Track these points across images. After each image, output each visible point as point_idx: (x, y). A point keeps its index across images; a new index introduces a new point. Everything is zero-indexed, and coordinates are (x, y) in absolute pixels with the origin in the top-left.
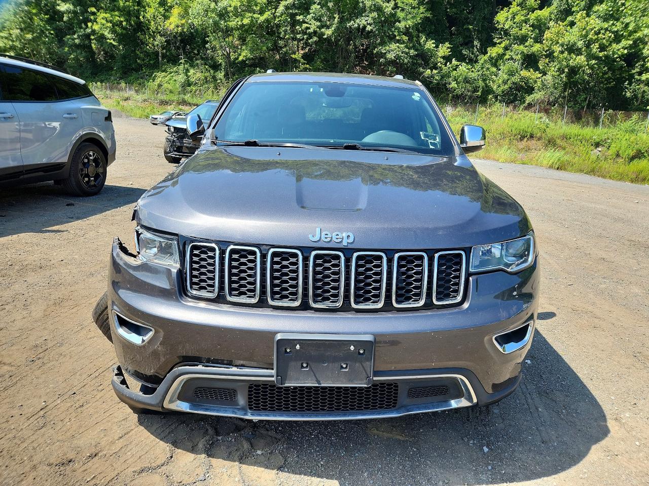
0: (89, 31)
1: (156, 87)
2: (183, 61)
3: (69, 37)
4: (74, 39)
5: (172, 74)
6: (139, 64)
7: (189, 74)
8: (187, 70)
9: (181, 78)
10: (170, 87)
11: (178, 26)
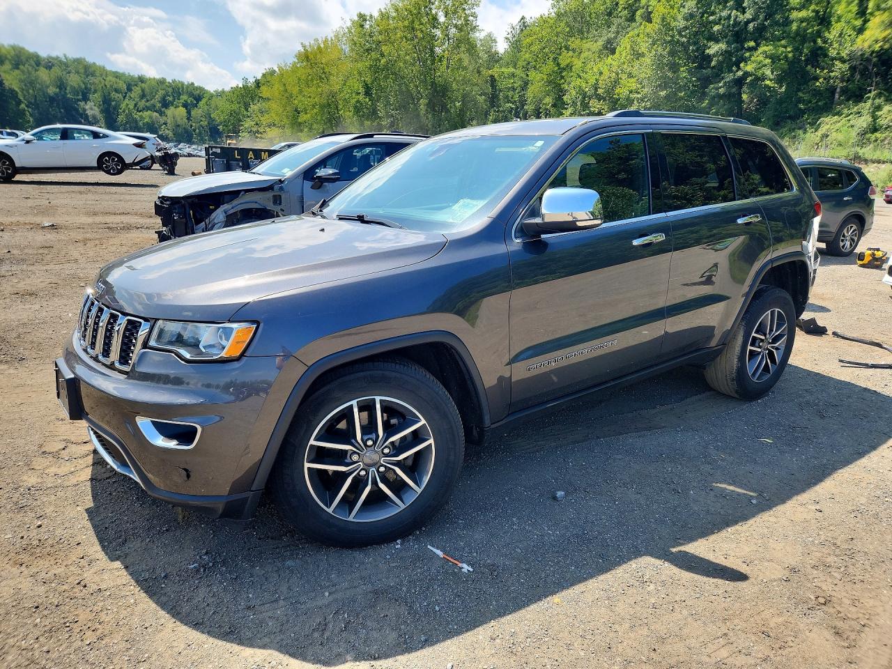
0: (740, 73)
1: (818, 138)
2: (872, 95)
3: (712, 86)
4: (717, 89)
5: (851, 116)
6: (800, 109)
7: (879, 113)
8: (879, 108)
9: (864, 121)
10: (840, 137)
11: (877, 41)
